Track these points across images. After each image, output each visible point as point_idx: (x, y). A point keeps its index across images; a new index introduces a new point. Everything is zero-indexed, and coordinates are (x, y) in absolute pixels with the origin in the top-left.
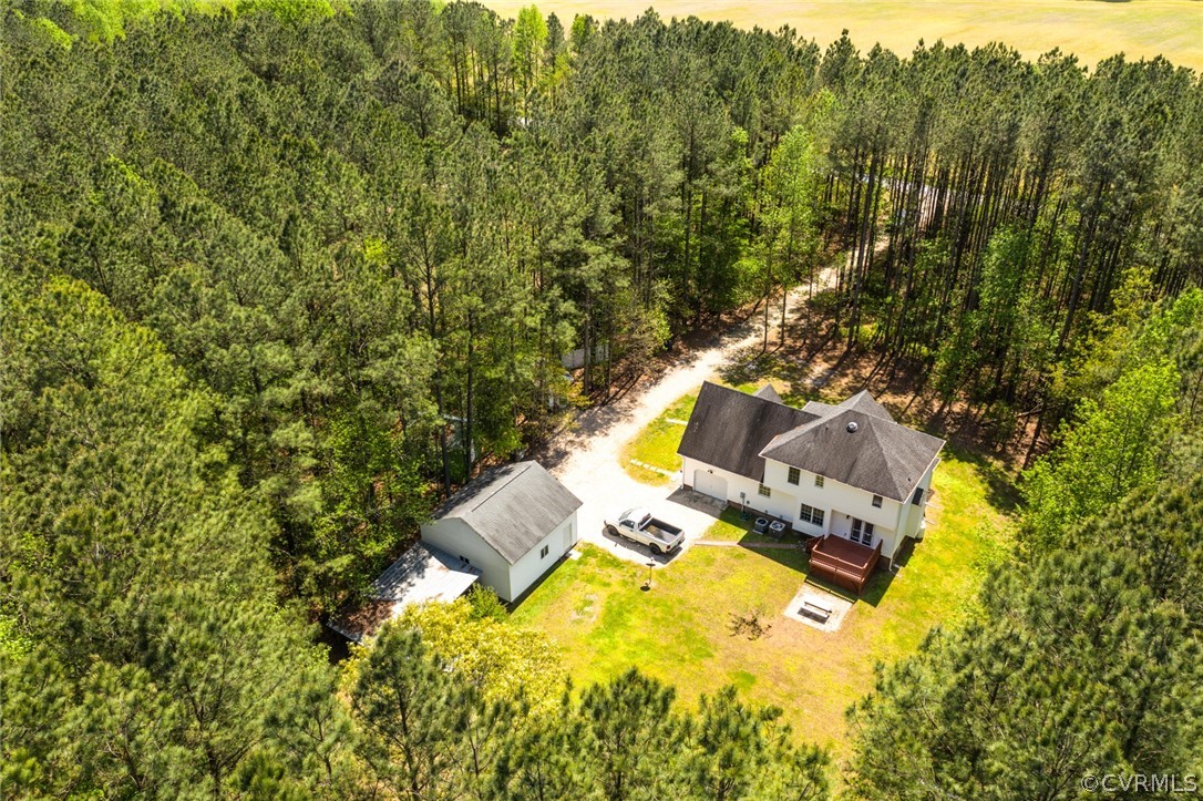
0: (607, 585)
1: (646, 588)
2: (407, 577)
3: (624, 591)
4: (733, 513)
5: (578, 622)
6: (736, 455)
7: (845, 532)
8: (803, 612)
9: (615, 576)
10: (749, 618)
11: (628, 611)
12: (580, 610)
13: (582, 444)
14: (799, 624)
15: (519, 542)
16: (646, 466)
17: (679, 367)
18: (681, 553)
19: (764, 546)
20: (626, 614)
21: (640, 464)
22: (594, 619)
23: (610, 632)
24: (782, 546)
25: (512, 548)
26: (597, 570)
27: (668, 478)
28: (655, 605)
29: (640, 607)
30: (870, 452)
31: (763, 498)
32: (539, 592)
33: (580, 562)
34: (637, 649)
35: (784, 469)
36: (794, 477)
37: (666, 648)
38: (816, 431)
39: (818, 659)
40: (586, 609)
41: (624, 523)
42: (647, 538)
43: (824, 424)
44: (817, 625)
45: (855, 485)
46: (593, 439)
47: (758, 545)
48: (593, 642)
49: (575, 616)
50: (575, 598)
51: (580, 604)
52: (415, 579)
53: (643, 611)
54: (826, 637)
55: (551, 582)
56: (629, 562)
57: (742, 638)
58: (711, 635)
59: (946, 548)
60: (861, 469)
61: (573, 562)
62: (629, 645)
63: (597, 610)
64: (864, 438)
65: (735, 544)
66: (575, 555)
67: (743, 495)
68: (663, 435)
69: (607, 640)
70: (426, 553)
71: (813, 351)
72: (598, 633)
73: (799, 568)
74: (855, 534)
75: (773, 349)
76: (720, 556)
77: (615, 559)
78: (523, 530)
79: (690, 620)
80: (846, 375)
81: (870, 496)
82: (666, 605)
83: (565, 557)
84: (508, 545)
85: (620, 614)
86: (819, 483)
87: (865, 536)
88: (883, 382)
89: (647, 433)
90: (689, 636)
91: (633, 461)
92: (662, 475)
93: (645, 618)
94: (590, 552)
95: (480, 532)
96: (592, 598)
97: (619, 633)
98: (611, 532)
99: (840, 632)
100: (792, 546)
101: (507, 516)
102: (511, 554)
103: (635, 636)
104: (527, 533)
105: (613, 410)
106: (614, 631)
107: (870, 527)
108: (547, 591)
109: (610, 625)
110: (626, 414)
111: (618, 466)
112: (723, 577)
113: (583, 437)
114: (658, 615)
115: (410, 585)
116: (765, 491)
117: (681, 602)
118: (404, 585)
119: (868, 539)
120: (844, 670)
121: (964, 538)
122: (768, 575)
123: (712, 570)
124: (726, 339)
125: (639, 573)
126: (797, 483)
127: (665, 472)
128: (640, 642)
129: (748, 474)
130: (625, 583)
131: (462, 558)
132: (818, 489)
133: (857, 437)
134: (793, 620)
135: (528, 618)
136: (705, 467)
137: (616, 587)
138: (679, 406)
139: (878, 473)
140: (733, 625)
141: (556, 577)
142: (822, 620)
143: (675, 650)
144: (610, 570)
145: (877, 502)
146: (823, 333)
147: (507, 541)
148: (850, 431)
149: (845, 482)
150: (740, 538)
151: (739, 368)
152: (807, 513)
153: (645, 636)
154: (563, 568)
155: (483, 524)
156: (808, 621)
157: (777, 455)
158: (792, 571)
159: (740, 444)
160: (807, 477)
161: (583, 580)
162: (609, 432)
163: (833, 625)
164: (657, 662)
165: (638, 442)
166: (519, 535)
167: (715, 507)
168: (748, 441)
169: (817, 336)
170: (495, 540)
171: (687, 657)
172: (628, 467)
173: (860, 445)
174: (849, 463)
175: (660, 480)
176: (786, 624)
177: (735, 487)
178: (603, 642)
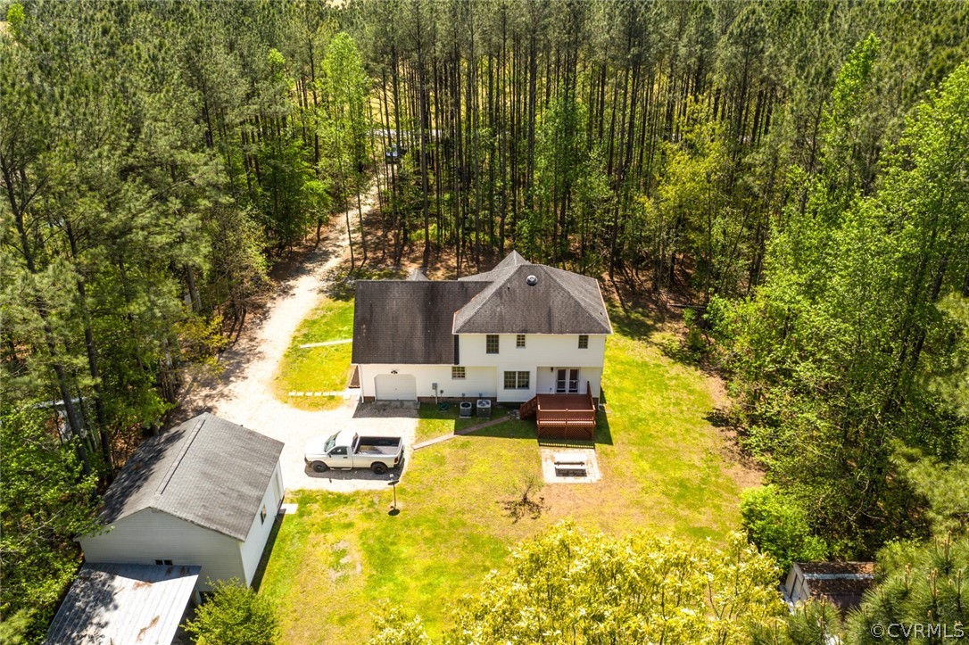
0: (350, 525)
1: (394, 512)
2: (89, 618)
3: (372, 524)
4: (430, 408)
5: (344, 579)
6: (418, 345)
7: (550, 387)
8: (560, 473)
9: (353, 513)
10: (518, 498)
11: (393, 544)
12: (336, 566)
13: (222, 395)
14: (565, 485)
15: (238, 511)
16: (309, 394)
17: (280, 299)
18: (406, 463)
19: (480, 427)
20: (392, 548)
21: (301, 394)
22: (359, 568)
23: (387, 575)
24: (496, 422)
25: (232, 521)
26: (326, 515)
27: (340, 398)
28: (417, 526)
29: (403, 534)
30: (559, 297)
31: (459, 382)
32: (273, 565)
33: (301, 514)
34: (432, 578)
35: (480, 340)
36: (493, 346)
37: (460, 564)
38: (499, 293)
39: (606, 510)
40: (343, 561)
41: (334, 452)
42: (366, 459)
43: (504, 285)
44: (581, 480)
45: (561, 332)
46: (231, 386)
47: (474, 429)
48: (375, 594)
49: (334, 575)
50: (322, 554)
51: (332, 559)
52: (103, 615)
53: (408, 537)
54: (598, 487)
55: (281, 549)
56: (357, 493)
57: (526, 519)
58: (495, 531)
59: (622, 378)
60: (558, 316)
61: (292, 518)
62: (417, 578)
63: (356, 556)
64: (548, 287)
65: (452, 435)
66: (291, 509)
67: (435, 386)
68: (305, 360)
69: (391, 585)
70: (104, 575)
71: (397, 256)
72: (374, 583)
73: (526, 436)
74: (561, 385)
75: (360, 263)
76: (446, 452)
77: (339, 496)
78: (235, 495)
79: (464, 525)
80: (439, 269)
81: (575, 338)
82: (428, 521)
83: (280, 516)
84: (225, 518)
85: (385, 550)
86: (521, 343)
87: (571, 383)
88: (473, 267)
89: (288, 364)
90: (474, 542)
91: (291, 394)
92: (332, 398)
93: (415, 542)
94: (305, 499)
95: (184, 515)
96: (341, 546)
97: (398, 571)
98: (317, 468)
99: (605, 478)
100: (506, 419)
101: (207, 485)
102: (236, 529)
103: (418, 566)
104: (241, 496)
105: (236, 354)
106: (393, 571)
107: (575, 373)
108: (283, 561)
109: (382, 566)
110: (252, 354)
111: (278, 403)
112: (464, 470)
113: (220, 388)
114: (427, 534)
115: (100, 626)
116: (459, 373)
117: (440, 511)
118: (91, 630)
119: (574, 386)
120: (633, 511)
121: (627, 367)
122: (504, 452)
123: (448, 467)
124: (309, 266)
125: (376, 500)
126: (496, 351)
127: (333, 393)
128: (428, 570)
129: (438, 361)
130: (369, 516)
131: (159, 562)
132: (521, 350)
133: (541, 288)
134: (557, 484)
135: (278, 601)
136: (385, 369)
137: (362, 524)
138: (305, 331)
139: (576, 314)
140: (508, 512)
141: (283, 540)
142: (582, 473)
143: (472, 562)
144: (343, 509)
145: (583, 343)
146: (393, 242)
147: (223, 515)
148: (532, 284)
149: (550, 331)
150: (452, 428)
151: (339, 286)
152: (512, 379)
153: (428, 562)
154: (285, 528)
155: (183, 505)
156: (570, 480)
157: (470, 327)
158: (523, 441)
159: (419, 333)
160: (507, 341)
161: (317, 532)
162: (247, 372)
163: (594, 474)
164: (462, 583)
165: (284, 374)
166: (234, 502)
167: (408, 408)
168: (426, 328)
169: (390, 246)
170: (208, 519)
171: (488, 564)
172: (290, 400)
173: (547, 294)
174: (545, 314)
175: (334, 403)
176: (555, 491)
177: (425, 378)
178: (387, 588)
